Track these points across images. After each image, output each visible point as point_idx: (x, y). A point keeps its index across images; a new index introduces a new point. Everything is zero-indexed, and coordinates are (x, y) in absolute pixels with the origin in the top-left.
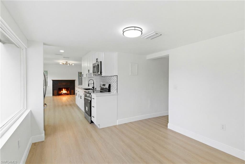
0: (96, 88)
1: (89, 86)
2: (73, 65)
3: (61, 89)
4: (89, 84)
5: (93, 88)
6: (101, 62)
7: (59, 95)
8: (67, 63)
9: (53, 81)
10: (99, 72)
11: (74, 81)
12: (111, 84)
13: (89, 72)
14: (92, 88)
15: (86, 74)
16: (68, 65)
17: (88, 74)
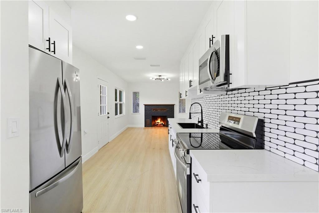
0: (207, 125)
1: (190, 118)
2: (169, 79)
3: (155, 118)
4: (190, 113)
5: (200, 124)
6: (227, 37)
7: (152, 126)
8: (160, 77)
9: (145, 105)
10: (218, 74)
11: (173, 106)
12: (266, 120)
13: (190, 86)
14: (199, 122)
15: (186, 92)
16: (163, 80)
17: (189, 90)
